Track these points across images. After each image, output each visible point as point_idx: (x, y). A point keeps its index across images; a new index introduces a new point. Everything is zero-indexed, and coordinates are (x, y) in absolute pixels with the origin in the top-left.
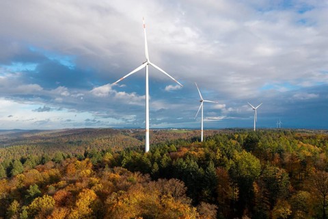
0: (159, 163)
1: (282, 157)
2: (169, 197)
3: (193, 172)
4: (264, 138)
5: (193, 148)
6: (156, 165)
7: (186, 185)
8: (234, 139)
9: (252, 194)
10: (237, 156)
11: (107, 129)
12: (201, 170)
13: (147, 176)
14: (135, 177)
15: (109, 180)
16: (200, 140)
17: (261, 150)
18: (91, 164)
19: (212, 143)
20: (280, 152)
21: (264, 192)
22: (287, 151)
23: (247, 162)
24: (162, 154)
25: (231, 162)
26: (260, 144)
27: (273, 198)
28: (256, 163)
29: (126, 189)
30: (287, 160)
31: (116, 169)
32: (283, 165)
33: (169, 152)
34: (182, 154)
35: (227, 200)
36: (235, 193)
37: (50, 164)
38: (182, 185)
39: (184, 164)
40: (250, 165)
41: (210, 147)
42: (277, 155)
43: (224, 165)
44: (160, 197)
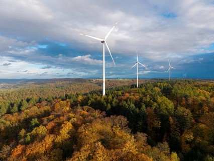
0: (111, 103)
1: (187, 100)
2: (118, 128)
3: (132, 110)
4: (175, 86)
5: (132, 93)
6: (109, 106)
7: (128, 120)
8: (157, 86)
9: (169, 125)
10: (159, 100)
11: (79, 79)
12: (137, 110)
13: (104, 113)
14: (97, 113)
15: (80, 115)
16: (136, 87)
17: (174, 95)
18: (69, 104)
19: (144, 90)
20: (186, 97)
21: (176, 125)
22: (190, 96)
23: (166, 105)
24: (113, 98)
25: (155, 104)
26: (173, 91)
27: (182, 128)
28: (171, 105)
29: (91, 122)
30: (190, 102)
31: (84, 107)
32: (187, 106)
33: (117, 96)
34: (126, 97)
35: (153, 128)
36: (158, 124)
37: (44, 103)
38: (126, 120)
39: (127, 105)
40: (167, 106)
41: (142, 93)
42: (184, 99)
43: (151, 106)
44: (112, 127)
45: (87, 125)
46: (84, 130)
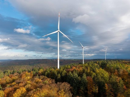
0: (61, 74)
1: (118, 71)
2: (62, 92)
3: (75, 79)
4: (110, 63)
5: (78, 67)
6: (59, 75)
7: (71, 86)
8: (96, 63)
9: (105, 90)
10: (97, 71)
12: (79, 78)
13: (54, 81)
14: (48, 81)
15: (35, 82)
17: (109, 68)
18: (32, 74)
19: (86, 65)
20: (118, 69)
21: (111, 89)
22: (121, 68)
23: (102, 74)
24: (63, 70)
25: (94, 74)
26: (108, 65)
27: (116, 93)
28: (106, 74)
30: (121, 73)
31: (41, 76)
32: (119, 75)
33: (67, 69)
34: (73, 69)
35: (92, 92)
36: (96, 90)
37: (15, 74)
38: (69, 86)
39: (72, 74)
40: (103, 75)
41: (85, 67)
42: (116, 70)
43: (91, 75)
44: (58, 91)
45: (37, 90)
46: (33, 94)
